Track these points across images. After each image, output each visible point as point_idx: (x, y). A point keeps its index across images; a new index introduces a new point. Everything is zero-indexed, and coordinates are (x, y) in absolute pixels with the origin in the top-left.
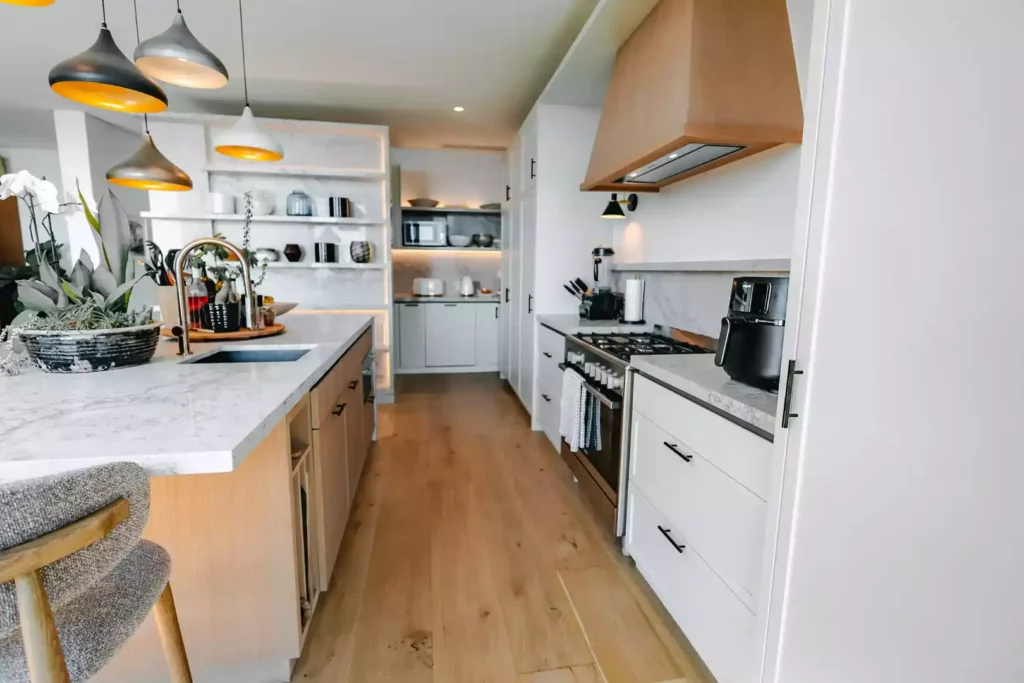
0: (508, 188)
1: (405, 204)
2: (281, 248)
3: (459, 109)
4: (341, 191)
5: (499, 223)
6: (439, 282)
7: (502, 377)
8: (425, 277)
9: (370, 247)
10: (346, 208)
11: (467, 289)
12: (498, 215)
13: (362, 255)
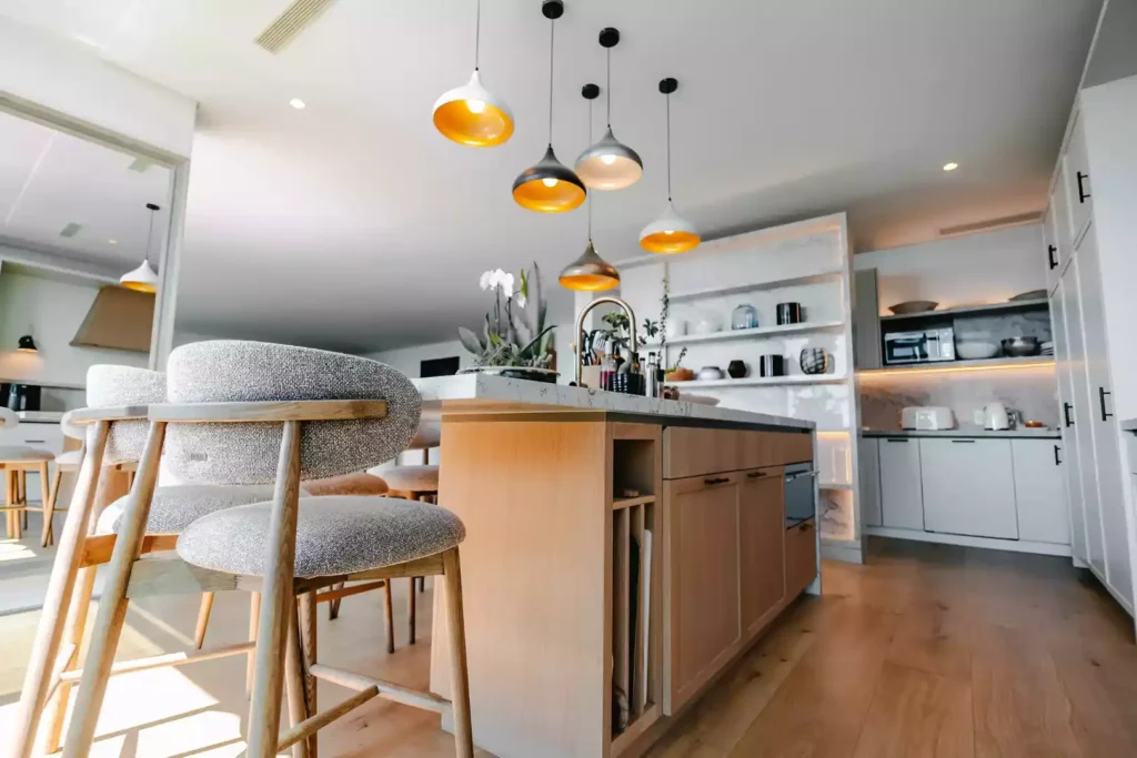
0: (1051, 250)
1: (885, 312)
2: (725, 366)
3: (951, 167)
4: (788, 296)
5: (1048, 321)
6: (945, 412)
7: (1077, 563)
8: (922, 406)
9: (826, 354)
10: (794, 313)
11: (997, 420)
12: (1044, 307)
13: (814, 364)
